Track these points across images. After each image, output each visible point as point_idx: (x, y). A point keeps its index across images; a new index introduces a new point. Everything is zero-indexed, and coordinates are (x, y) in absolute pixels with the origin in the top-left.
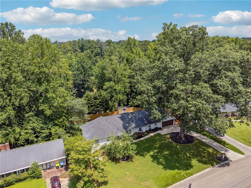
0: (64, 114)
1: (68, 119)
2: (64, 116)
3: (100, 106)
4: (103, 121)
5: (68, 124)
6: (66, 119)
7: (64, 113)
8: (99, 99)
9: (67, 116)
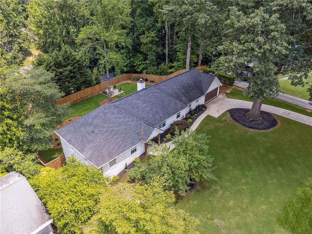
0: (6, 113)
1: (20, 123)
2: (8, 117)
3: (71, 80)
4: (113, 114)
5: (22, 134)
6: (16, 124)
7: (5, 110)
8: (66, 67)
9: (15, 117)
